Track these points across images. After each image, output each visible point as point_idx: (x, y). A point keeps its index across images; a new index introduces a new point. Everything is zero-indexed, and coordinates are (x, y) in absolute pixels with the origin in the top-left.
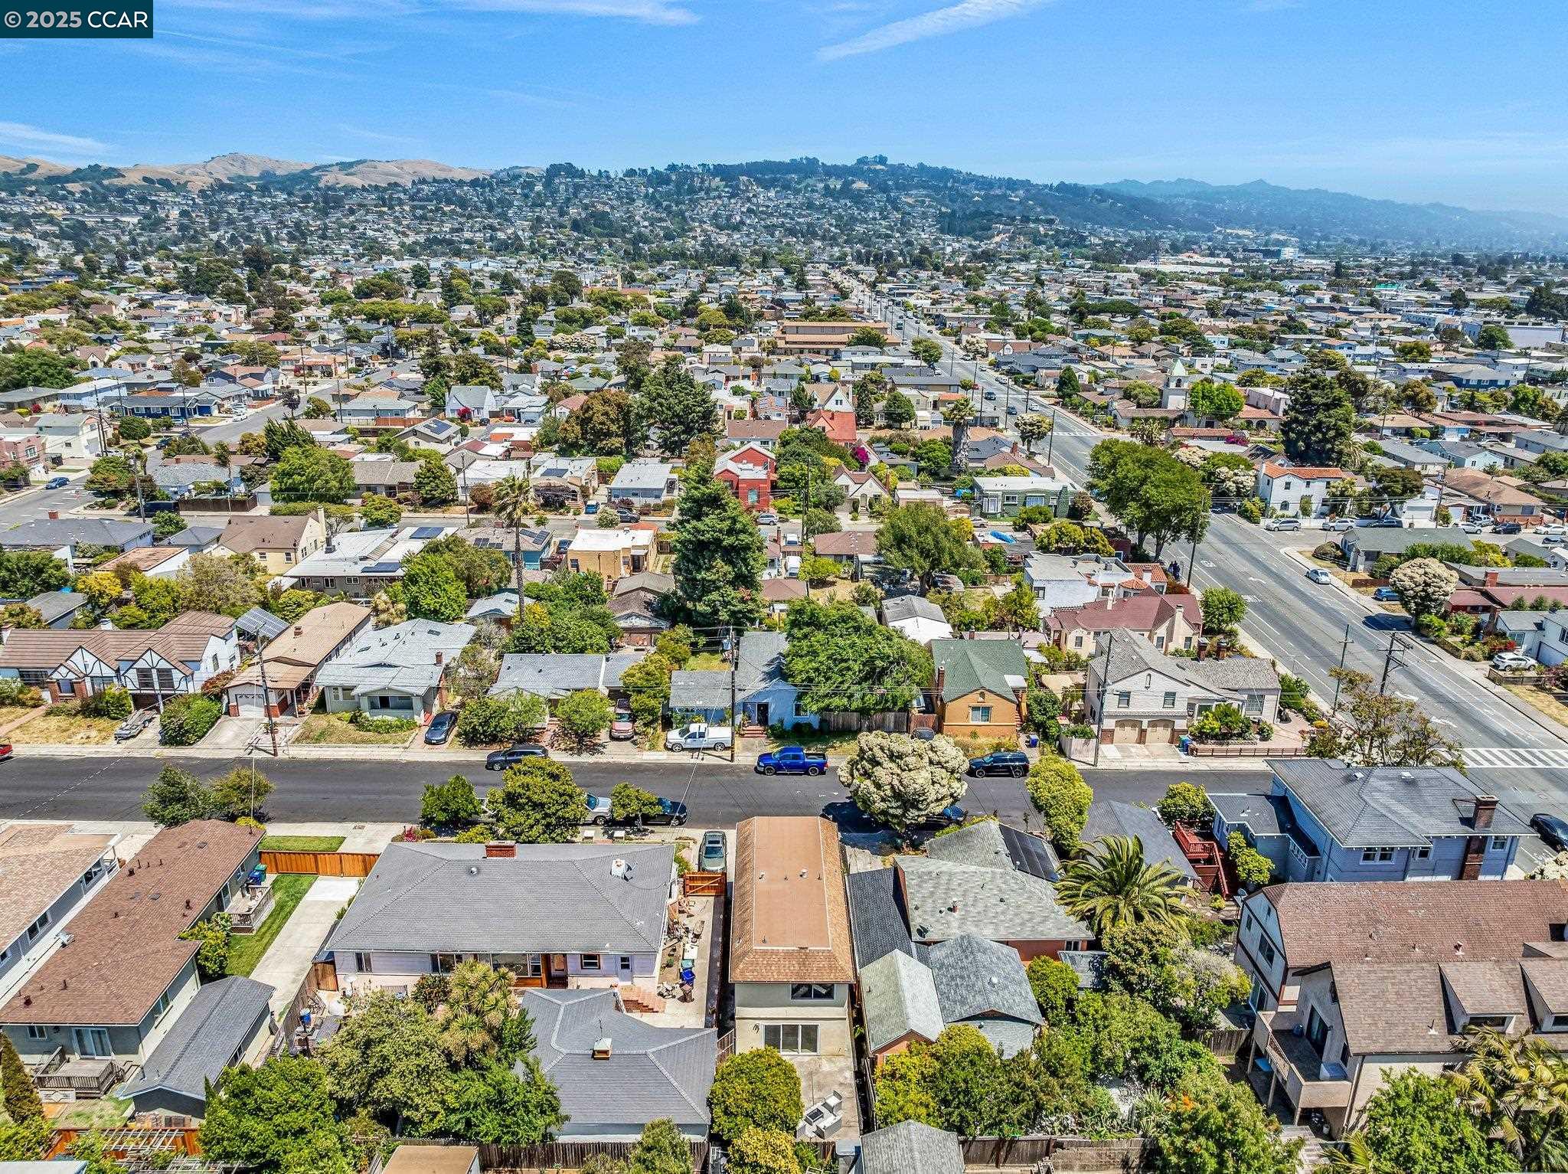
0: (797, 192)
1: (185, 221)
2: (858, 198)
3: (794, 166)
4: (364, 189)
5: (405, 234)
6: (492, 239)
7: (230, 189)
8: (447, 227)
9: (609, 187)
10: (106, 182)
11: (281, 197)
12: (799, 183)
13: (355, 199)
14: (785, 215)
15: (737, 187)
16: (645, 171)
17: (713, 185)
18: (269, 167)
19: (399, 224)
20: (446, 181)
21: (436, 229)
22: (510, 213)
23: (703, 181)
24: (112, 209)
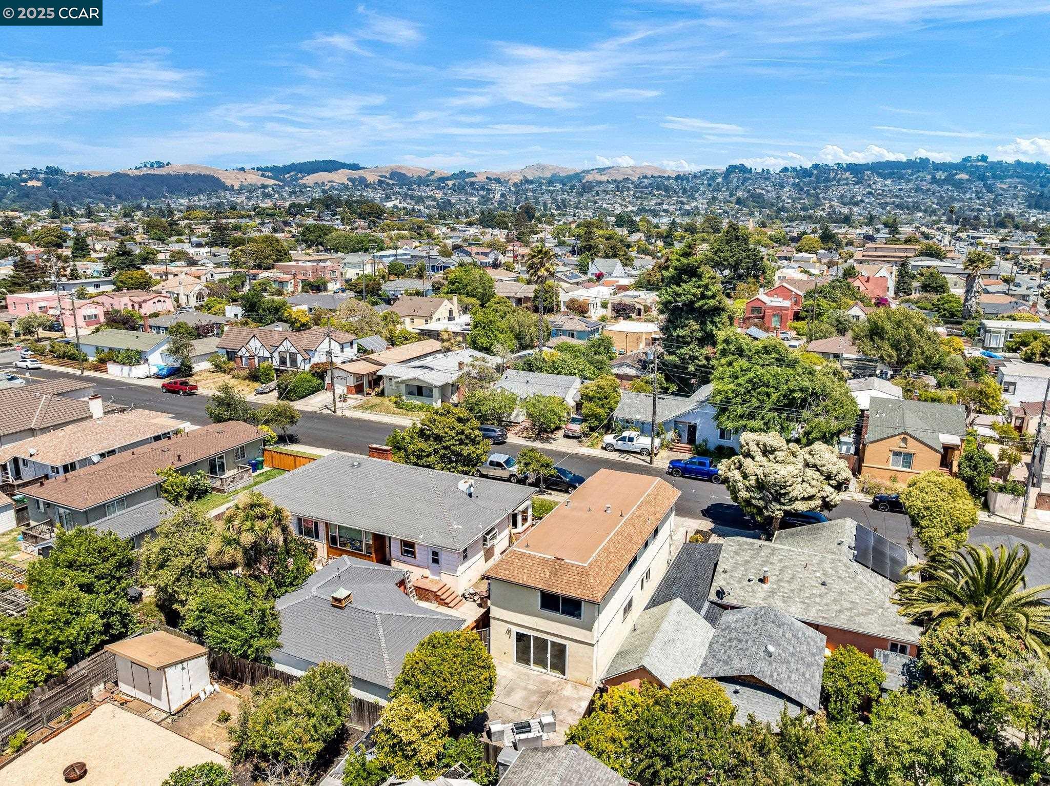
0: (909, 181)
1: (502, 199)
2: (959, 185)
3: (910, 164)
4: (608, 182)
5: (626, 206)
6: (680, 209)
7: (531, 182)
8: (653, 203)
9: (767, 179)
10: (467, 180)
11: (559, 186)
12: (912, 174)
13: (602, 187)
14: (897, 197)
15: (862, 178)
16: (795, 168)
17: (844, 177)
18: (556, 172)
19: (624, 200)
20: (660, 177)
21: (645, 203)
22: (697, 195)
23: (836, 175)
24: (466, 193)
